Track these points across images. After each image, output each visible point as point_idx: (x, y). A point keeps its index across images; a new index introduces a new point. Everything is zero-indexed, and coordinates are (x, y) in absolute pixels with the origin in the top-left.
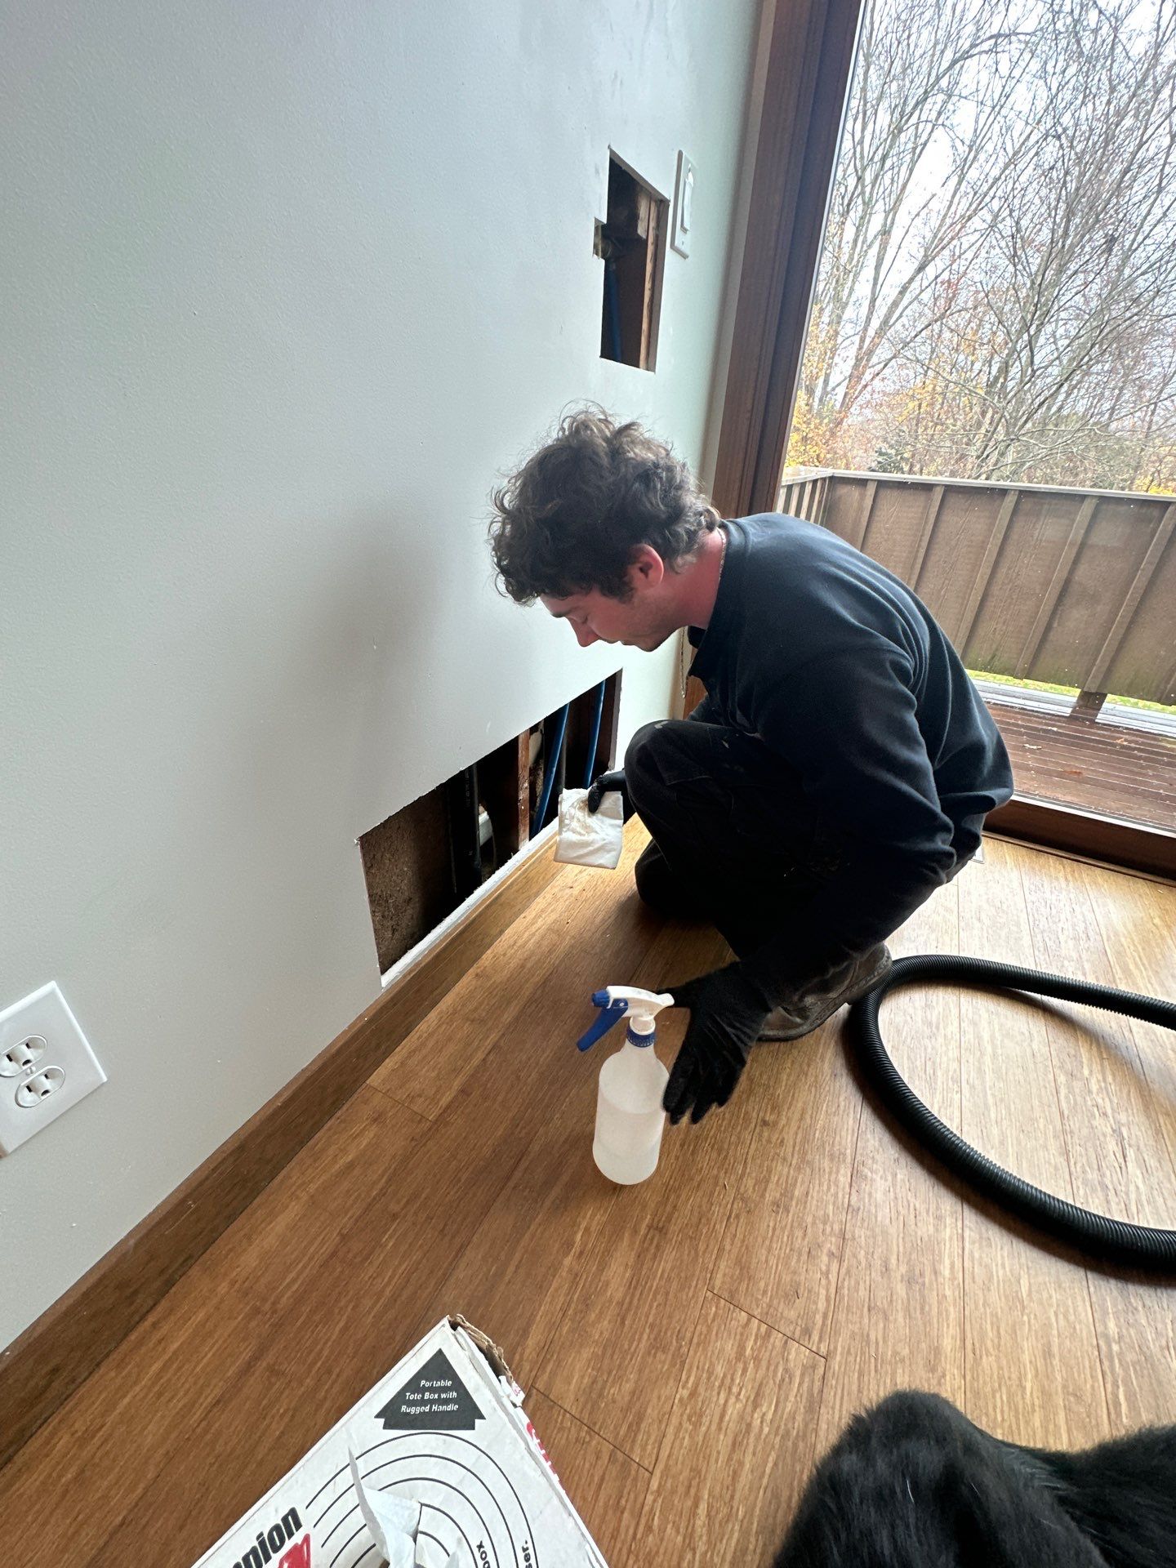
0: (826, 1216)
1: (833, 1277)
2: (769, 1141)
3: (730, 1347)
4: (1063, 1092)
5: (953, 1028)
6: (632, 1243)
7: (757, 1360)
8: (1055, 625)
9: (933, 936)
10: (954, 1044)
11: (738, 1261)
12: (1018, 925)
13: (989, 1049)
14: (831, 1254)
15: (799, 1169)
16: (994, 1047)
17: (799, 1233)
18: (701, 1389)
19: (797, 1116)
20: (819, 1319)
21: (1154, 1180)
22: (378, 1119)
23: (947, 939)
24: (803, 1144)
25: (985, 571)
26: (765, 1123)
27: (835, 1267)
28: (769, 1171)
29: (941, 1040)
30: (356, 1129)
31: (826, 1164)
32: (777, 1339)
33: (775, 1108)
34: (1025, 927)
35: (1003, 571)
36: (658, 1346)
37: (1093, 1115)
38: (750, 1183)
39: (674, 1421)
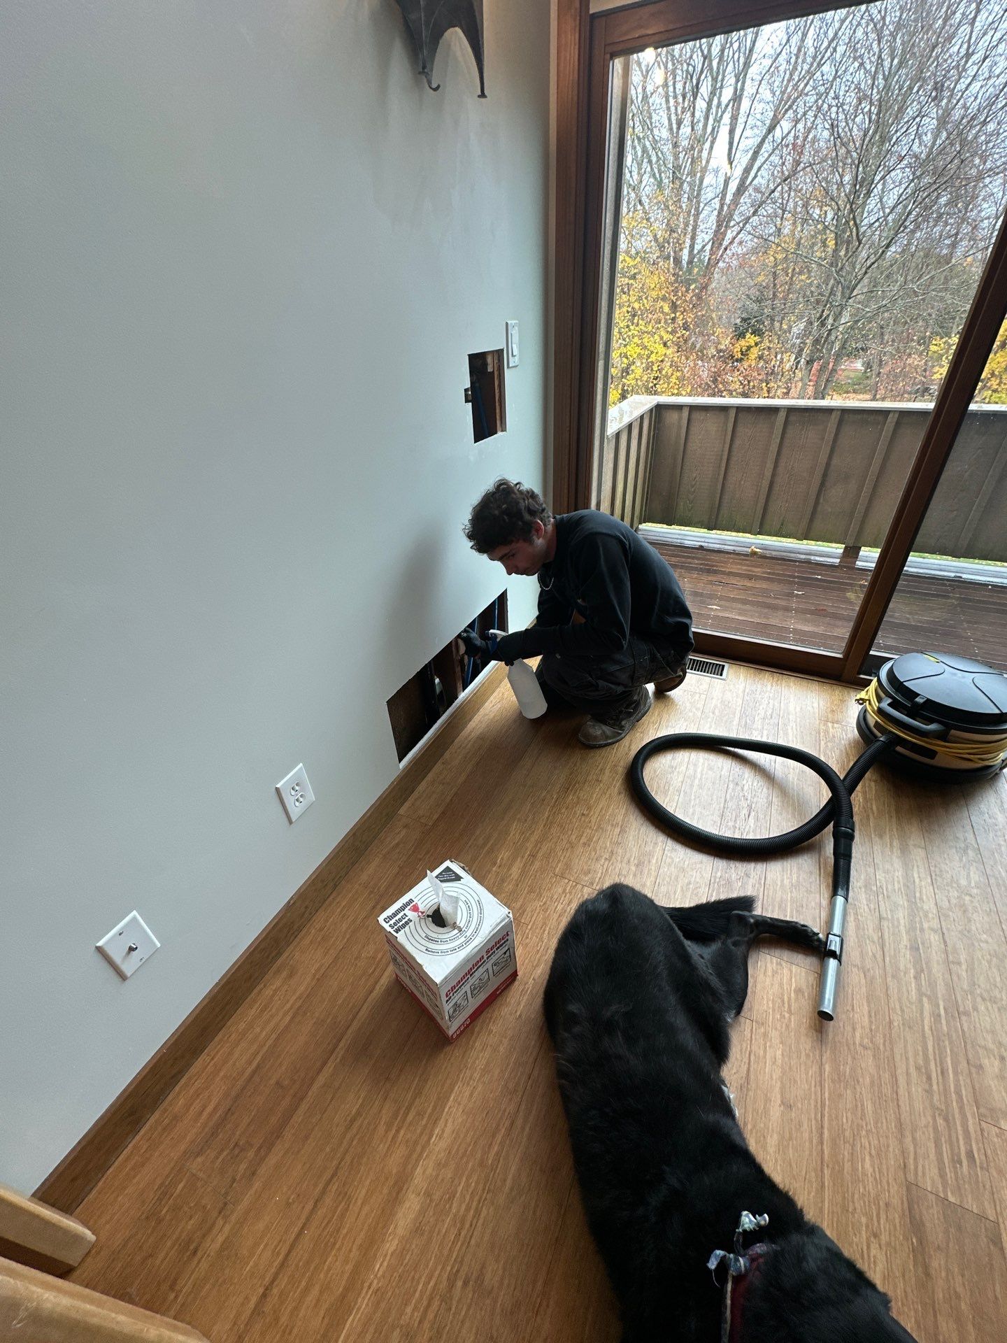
0: (606, 846)
1: (605, 867)
2: (584, 821)
3: (560, 890)
4: (730, 791)
5: (683, 768)
6: (521, 862)
7: (570, 893)
8: (821, 501)
9: (685, 724)
10: (682, 775)
11: (566, 864)
12: (734, 714)
13: (699, 776)
14: (606, 859)
15: (596, 830)
16: (702, 774)
17: (593, 853)
18: (548, 902)
19: (599, 810)
20: (597, 879)
21: (759, 824)
22: (406, 826)
23: (692, 725)
24: (600, 820)
25: (770, 465)
26: (583, 814)
27: (607, 862)
28: (583, 832)
29: (675, 773)
30: (397, 831)
31: (609, 828)
32: (579, 887)
33: (589, 808)
34: (738, 715)
35: (782, 464)
36: (530, 892)
37: (741, 800)
38: (574, 837)
39: (537, 911)
